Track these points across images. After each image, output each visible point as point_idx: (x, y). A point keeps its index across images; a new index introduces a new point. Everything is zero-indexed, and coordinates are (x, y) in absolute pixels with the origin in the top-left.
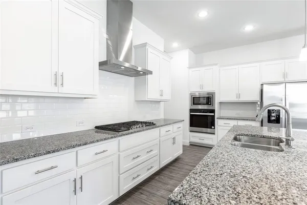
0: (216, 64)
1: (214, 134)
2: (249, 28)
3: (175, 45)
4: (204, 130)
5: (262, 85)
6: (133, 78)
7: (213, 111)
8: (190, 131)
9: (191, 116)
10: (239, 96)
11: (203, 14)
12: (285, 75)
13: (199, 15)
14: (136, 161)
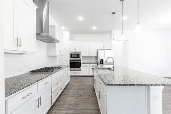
0: (81, 40)
1: (81, 70)
2: (94, 28)
3: (63, 28)
4: (77, 69)
5: (98, 50)
6: (46, 43)
7: (80, 60)
8: (70, 70)
9: (70, 63)
10: (89, 54)
11: (80, 19)
12: (104, 47)
13: (79, 19)
14: (57, 86)
